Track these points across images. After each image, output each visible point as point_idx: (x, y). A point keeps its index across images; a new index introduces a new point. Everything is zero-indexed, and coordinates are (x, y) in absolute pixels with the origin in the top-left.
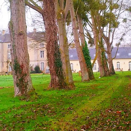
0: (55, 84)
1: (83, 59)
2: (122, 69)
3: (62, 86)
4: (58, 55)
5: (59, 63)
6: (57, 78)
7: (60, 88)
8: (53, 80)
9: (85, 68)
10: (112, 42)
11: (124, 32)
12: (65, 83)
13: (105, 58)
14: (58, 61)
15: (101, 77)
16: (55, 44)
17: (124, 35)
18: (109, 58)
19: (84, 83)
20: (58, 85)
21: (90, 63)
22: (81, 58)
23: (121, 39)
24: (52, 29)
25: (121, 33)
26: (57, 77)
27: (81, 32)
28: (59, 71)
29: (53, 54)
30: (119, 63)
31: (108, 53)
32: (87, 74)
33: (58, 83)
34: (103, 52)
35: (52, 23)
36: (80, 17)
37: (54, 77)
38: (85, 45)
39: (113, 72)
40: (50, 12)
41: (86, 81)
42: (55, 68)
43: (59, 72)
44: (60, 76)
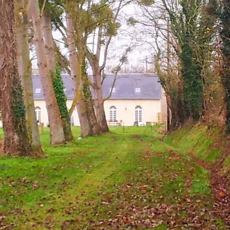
0: (12, 148)
1: (54, 101)
2: (121, 121)
3: (25, 151)
4: (19, 94)
5: (20, 108)
6: (16, 137)
7: (21, 155)
8: (8, 139)
9: (58, 120)
10: (104, 64)
11: (129, 44)
12: (30, 146)
13: (89, 98)
14: (18, 104)
15: (82, 136)
16: (14, 74)
17: (129, 50)
18: (96, 98)
19: (55, 147)
20: (18, 150)
21: (66, 108)
22: (50, 98)
23: (124, 59)
24: (9, 46)
25: (123, 46)
26: (15, 134)
27: (49, 47)
28: (19, 124)
29: (10, 92)
30: (115, 108)
31: (96, 87)
32: (61, 130)
33: (17, 146)
34: (86, 85)
35: (9, 34)
36: (48, 16)
37: (11, 134)
38: (55, 72)
39: (104, 127)
40: (5, 13)
41: (59, 143)
42: (13, 119)
43: (20, 126)
44: (22, 133)
